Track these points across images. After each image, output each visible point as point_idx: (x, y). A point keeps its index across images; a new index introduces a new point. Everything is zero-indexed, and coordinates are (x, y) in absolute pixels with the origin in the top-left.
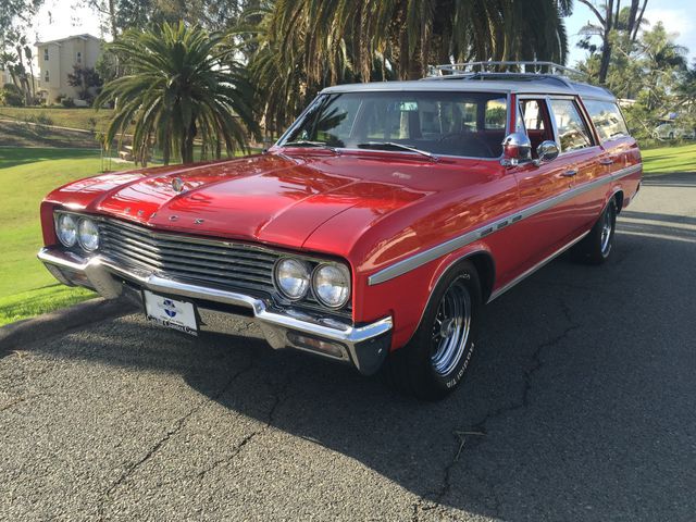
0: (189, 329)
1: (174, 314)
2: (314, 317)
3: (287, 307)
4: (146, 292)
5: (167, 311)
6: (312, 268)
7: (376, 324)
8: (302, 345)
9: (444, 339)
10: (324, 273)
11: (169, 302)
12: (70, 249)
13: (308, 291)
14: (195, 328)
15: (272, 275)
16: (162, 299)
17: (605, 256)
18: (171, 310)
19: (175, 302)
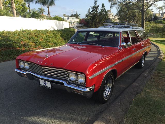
0: (49, 88)
1: (46, 84)
2: (77, 85)
3: (71, 83)
4: (40, 79)
5: (44, 83)
6: (77, 75)
8: (74, 91)
9: (106, 89)
10: (79, 76)
11: (45, 82)
12: (22, 69)
13: (76, 80)
14: (51, 87)
15: (68, 76)
16: (43, 81)
17: (143, 66)
18: (45, 83)
19: (46, 82)
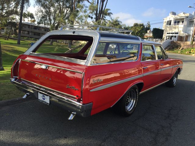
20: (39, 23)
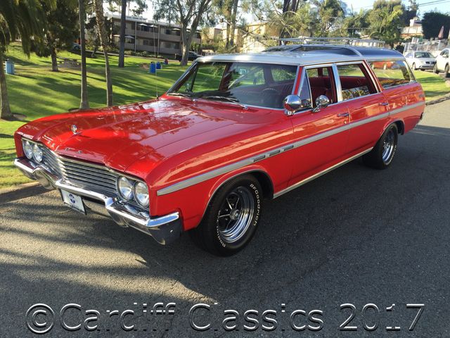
1: (74, 202)
5: (71, 200)
6: (135, 184)
7: (168, 216)
11: (71, 196)
12: (30, 160)
13: (132, 195)
15: (116, 184)
16: (68, 193)
17: (387, 164)
18: (73, 199)
19: (74, 196)
20: (157, 17)
